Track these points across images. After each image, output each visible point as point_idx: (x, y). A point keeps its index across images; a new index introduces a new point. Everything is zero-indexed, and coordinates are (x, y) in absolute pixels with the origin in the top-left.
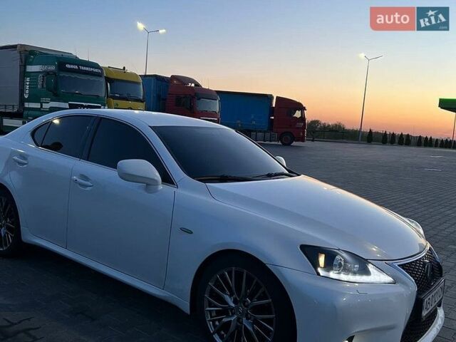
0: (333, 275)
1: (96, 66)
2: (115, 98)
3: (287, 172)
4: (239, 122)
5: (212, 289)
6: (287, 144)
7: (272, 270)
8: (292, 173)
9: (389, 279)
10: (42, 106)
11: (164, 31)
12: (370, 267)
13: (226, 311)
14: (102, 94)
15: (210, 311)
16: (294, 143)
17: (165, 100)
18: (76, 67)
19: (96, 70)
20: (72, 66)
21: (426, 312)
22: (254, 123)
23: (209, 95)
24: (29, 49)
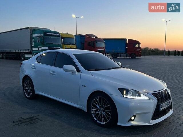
0: (128, 97)
1: (57, 33)
2: (65, 44)
3: (121, 67)
4: (113, 50)
5: (93, 103)
6: (133, 58)
7: (110, 96)
8: (122, 67)
9: (148, 98)
10: (39, 49)
11: (83, 17)
12: (141, 95)
13: (97, 110)
14: (60, 43)
15: (93, 110)
16: (137, 57)
17: (84, 44)
18: (50, 34)
19: (58, 34)
20: (49, 34)
21: (162, 109)
22: (119, 50)
23: (100, 40)
24: (33, 28)
